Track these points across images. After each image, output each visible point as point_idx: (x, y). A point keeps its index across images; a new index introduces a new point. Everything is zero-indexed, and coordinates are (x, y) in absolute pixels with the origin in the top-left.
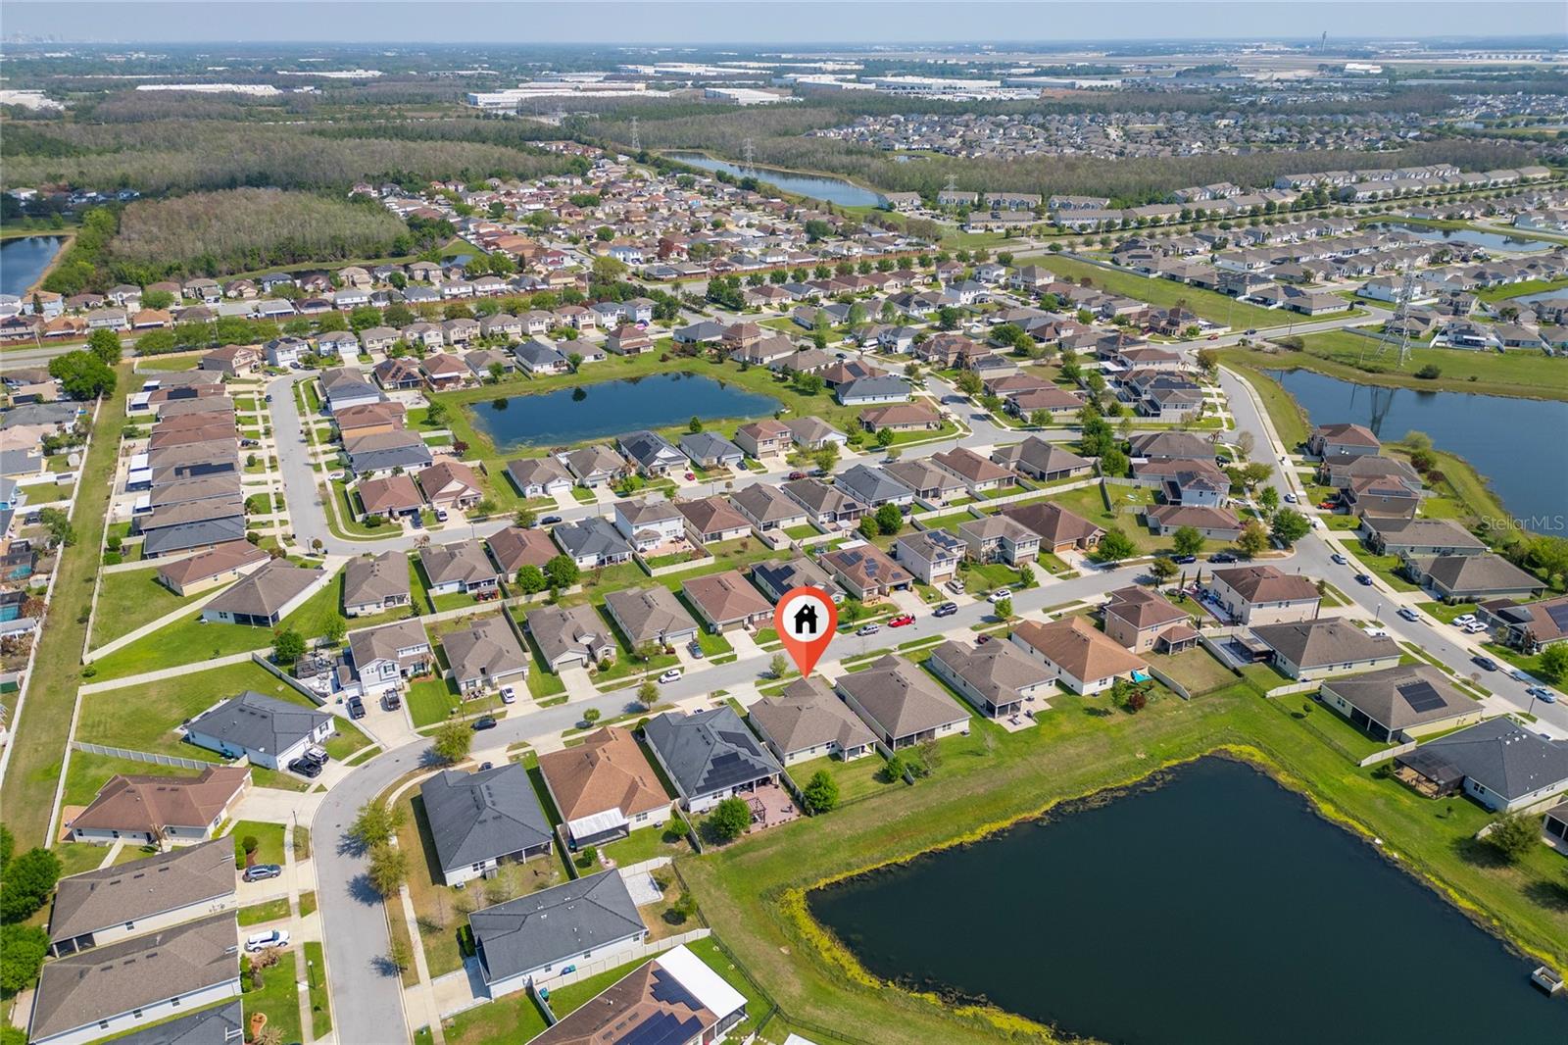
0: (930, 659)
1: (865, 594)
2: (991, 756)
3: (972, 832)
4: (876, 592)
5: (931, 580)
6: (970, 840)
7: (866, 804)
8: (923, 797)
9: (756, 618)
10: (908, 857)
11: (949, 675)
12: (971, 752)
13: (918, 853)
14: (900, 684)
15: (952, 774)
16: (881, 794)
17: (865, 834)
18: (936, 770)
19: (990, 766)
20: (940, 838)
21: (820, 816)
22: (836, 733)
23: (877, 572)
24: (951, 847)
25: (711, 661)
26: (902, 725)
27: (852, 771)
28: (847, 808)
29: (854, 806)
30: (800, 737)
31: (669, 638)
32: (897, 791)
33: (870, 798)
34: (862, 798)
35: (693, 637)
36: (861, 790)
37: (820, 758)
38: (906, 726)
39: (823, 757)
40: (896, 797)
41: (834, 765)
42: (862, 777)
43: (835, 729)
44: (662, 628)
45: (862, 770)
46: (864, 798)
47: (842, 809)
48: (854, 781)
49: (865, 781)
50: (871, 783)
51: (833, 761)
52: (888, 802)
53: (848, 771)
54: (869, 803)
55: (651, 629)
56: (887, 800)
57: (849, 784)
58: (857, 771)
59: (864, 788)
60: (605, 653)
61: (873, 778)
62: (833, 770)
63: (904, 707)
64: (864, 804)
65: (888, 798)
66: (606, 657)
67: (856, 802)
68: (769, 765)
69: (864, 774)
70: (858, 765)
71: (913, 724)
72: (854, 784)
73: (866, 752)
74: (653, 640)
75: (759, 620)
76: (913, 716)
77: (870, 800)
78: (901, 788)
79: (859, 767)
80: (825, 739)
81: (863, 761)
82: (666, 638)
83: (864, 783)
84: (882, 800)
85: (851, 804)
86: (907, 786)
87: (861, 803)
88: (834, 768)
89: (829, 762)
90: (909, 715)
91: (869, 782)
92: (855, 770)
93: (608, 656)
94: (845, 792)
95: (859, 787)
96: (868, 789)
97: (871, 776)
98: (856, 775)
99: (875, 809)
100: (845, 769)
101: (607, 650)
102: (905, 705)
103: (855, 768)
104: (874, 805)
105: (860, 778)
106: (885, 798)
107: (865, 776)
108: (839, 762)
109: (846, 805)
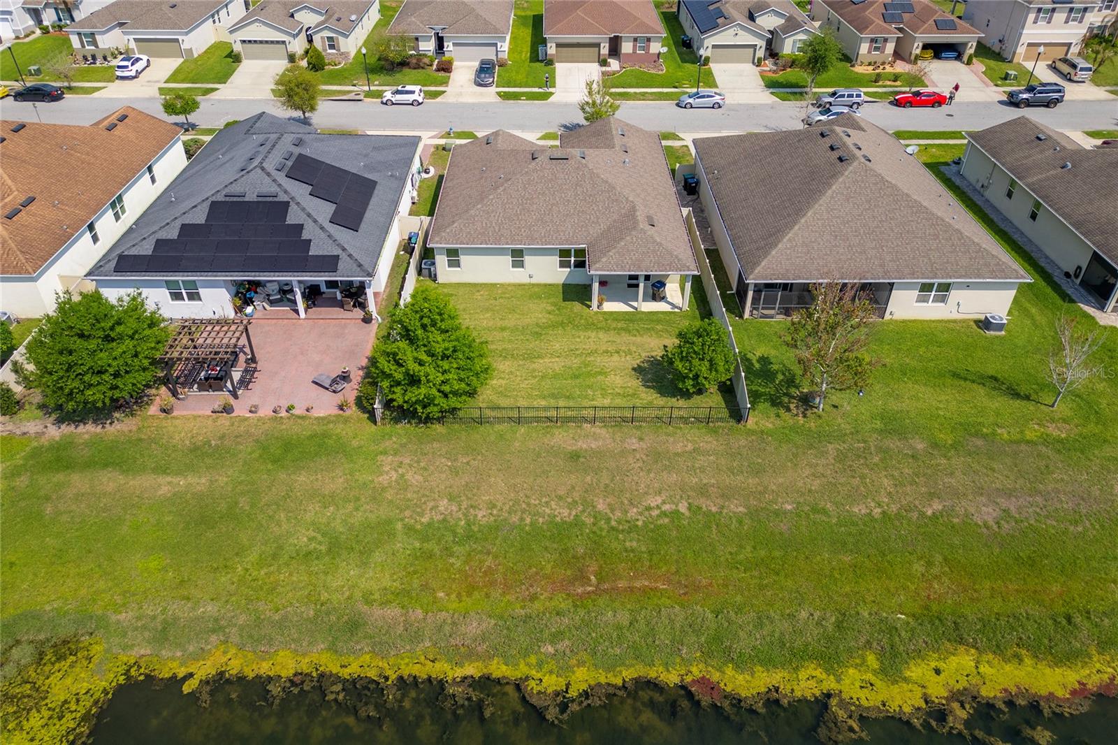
0: (958, 162)
1: (864, 48)
2: (1063, 408)
3: (891, 668)
4: (890, 47)
5: (1021, 50)
6: (868, 699)
7: (562, 438)
8: (758, 471)
9: (627, 47)
10: (582, 678)
11: (996, 195)
12: (994, 382)
13: (628, 674)
14: (836, 154)
15: (893, 426)
16: (628, 420)
17: (495, 528)
18: (845, 400)
19: (1046, 441)
20: (744, 643)
21: (403, 428)
22: (595, 231)
23: (906, 16)
24: (772, 701)
25: (498, 94)
26: (788, 252)
27: (593, 335)
28: (498, 427)
29: (522, 430)
30: (494, 216)
31: (451, 44)
32: (682, 426)
33: (585, 420)
34: (562, 413)
35: (497, 55)
36: (575, 392)
37: (538, 285)
38: (798, 257)
39: (545, 285)
40: (665, 443)
41: (558, 309)
42: (606, 359)
43: (595, 220)
44: (441, 24)
45: (618, 341)
46: (570, 413)
47: (482, 428)
48: (576, 362)
49: (606, 370)
50: (618, 381)
51: (564, 300)
52: (634, 450)
53: (581, 333)
54: (571, 436)
55: (422, 22)
56: (634, 441)
57: (557, 365)
58: (606, 340)
59: (590, 387)
60: (327, 43)
61: (634, 369)
62: (544, 321)
63: (816, 206)
64: (556, 431)
65: (641, 439)
66: (329, 51)
67: (538, 419)
68: (350, 256)
69: (618, 352)
70: (619, 325)
71: (826, 254)
72: (569, 368)
73: (663, 298)
74: (417, 39)
75: (631, 52)
76: (836, 236)
77: (580, 427)
78: (698, 420)
79: (619, 331)
80: (556, 238)
81: (641, 319)
82: (445, 44)
83: (600, 373)
84: (619, 439)
85: (519, 421)
86: (721, 420)
87: (548, 427)
88: (551, 317)
89: (549, 301)
90: (824, 232)
91: (615, 375)
92: (601, 335)
93: (334, 51)
94: (527, 382)
95: (578, 381)
96: (599, 392)
97: (633, 362)
98: (595, 347)
99: (579, 457)
100: (577, 327)
101: (330, 39)
102: (821, 202)
103: (607, 329)
104: (584, 446)
105: (599, 359)
106: (631, 436)
107: (616, 357)
108: (577, 306)
109: (500, 420)
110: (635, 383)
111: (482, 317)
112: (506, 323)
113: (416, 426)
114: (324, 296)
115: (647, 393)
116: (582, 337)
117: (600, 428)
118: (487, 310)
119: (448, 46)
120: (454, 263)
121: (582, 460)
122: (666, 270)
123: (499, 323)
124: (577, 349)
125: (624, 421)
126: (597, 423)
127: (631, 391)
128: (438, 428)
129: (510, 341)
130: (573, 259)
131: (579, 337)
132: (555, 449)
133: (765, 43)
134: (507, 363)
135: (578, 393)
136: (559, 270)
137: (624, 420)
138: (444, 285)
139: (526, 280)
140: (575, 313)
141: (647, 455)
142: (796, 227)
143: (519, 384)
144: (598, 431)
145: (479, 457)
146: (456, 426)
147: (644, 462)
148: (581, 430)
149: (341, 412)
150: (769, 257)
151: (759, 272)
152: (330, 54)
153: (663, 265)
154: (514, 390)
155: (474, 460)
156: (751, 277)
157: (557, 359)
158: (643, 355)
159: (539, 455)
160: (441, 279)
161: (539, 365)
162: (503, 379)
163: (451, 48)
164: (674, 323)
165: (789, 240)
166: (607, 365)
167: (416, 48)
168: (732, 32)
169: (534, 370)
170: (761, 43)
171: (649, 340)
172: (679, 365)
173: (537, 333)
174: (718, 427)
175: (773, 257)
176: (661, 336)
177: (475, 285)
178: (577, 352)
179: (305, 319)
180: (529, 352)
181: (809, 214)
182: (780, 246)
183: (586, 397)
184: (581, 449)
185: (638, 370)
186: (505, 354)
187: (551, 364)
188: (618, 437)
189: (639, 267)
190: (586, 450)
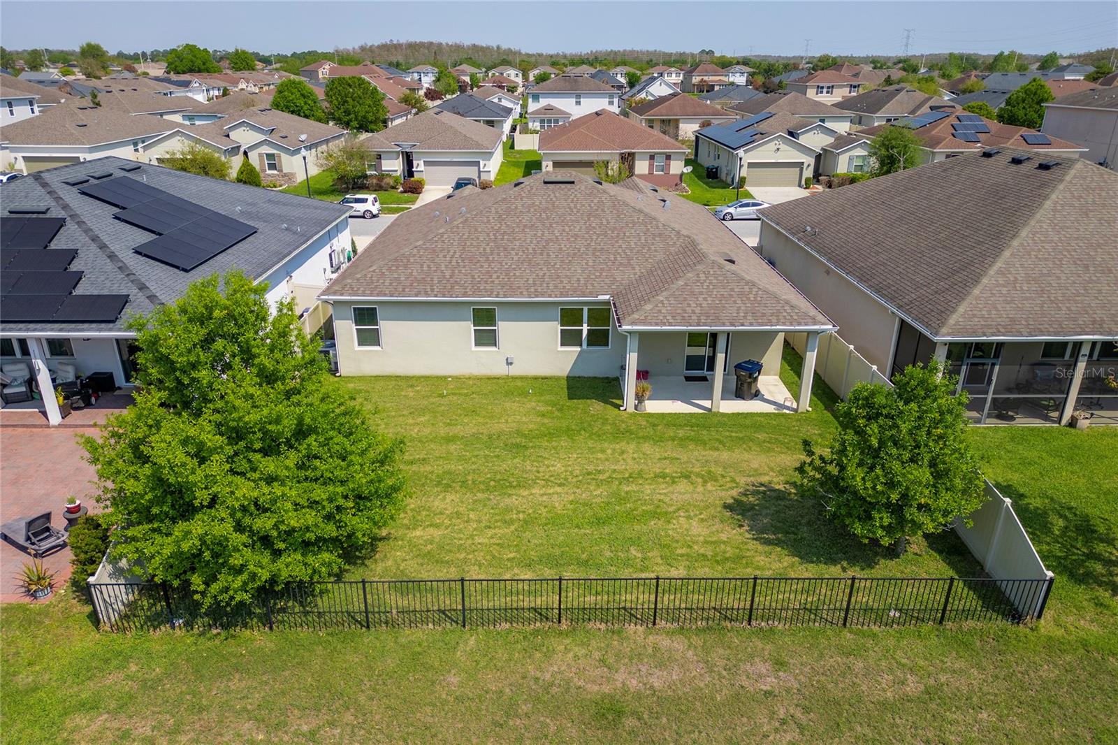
7: (572, 662)
9: (641, 167)
14: (1029, 166)
16: (737, 616)
21: (167, 638)
22: (625, 276)
23: (982, 136)
26: (1004, 290)
27: (631, 447)
28: (410, 635)
29: (472, 642)
30: (445, 256)
31: (422, 163)
32: (875, 628)
33: (630, 614)
34: (573, 598)
35: (479, 177)
36: (601, 552)
37: (522, 378)
38: (1027, 299)
39: (536, 378)
40: (843, 675)
41: (560, 410)
42: (663, 488)
43: (625, 261)
44: (411, 141)
45: (684, 458)
46: (590, 600)
47: (367, 639)
48: (599, 494)
49: (664, 508)
50: (697, 529)
51: (570, 397)
52: (768, 694)
53: (606, 445)
54: (597, 655)
55: (387, 139)
56: (762, 668)
57: (560, 499)
58: (658, 456)
59: (635, 541)
60: (266, 162)
61: (726, 506)
62: (531, 426)
63: (1033, 223)
64: (559, 645)
65: (780, 664)
66: (269, 172)
67: (510, 614)
68: (152, 298)
69: (687, 477)
70: (681, 433)
71: (1078, 294)
72: (585, 504)
73: (757, 395)
74: (379, 157)
75: (647, 173)
76: (1087, 267)
77: (619, 632)
78: (912, 616)
79: (683, 442)
80: (556, 287)
81: (723, 425)
82: (415, 163)
83: (655, 515)
84: (721, 663)
85: (463, 618)
86: (967, 614)
87: (536, 633)
88: (546, 421)
89: (543, 398)
90: (1060, 260)
91: (689, 518)
92: (647, 447)
93: (275, 172)
94: (490, 532)
95: (607, 529)
96: (655, 553)
97: (723, 494)
98: (636, 468)
99: (620, 714)
100: (599, 436)
101: (270, 156)
102: (1038, 216)
103: (659, 440)
104: (633, 684)
105: (648, 489)
106: (752, 656)
107: (683, 486)
108: (596, 407)
109: (414, 617)
110: (735, 535)
111: (411, 421)
112: (457, 430)
113: (202, 634)
114: (117, 393)
115: (768, 554)
116: (609, 451)
117: (671, 634)
118: (423, 411)
119: (419, 165)
120: (369, 338)
121: (630, 722)
122: (770, 323)
123: (443, 431)
124: (599, 472)
125: (726, 618)
126: (661, 624)
127: (730, 552)
128: (256, 638)
129: (461, 459)
130: (585, 328)
131: (603, 451)
132: (554, 690)
133: (814, 160)
134: (450, 497)
135: (608, 554)
136: (561, 349)
137: (725, 614)
138: (350, 379)
139: (501, 370)
140: (593, 416)
141: (807, 710)
142: (1007, 253)
143: (472, 537)
144: (665, 642)
145: (348, 718)
146: (304, 634)
147: (800, 726)
148: (621, 640)
149: (28, 600)
150: (969, 299)
151: (957, 323)
152: (269, 175)
153: (764, 315)
154: (460, 548)
155: (332, 724)
156: (944, 330)
157: (559, 489)
158: (742, 480)
159: (511, 710)
160: (344, 369)
161: (517, 500)
162: (437, 526)
163: (422, 167)
164: (789, 429)
165: (1000, 272)
166: (667, 500)
167: (378, 167)
168: (772, 146)
169: (508, 510)
170: (809, 161)
171: (746, 456)
172: (857, 477)
173: (517, 446)
174: (971, 633)
175: (977, 298)
176: (770, 450)
177: (407, 378)
178: (601, 477)
179: (60, 426)
180: (498, 477)
181: (1024, 233)
182: (985, 281)
183: (627, 563)
184: (625, 692)
185: (738, 509)
186: (446, 483)
187: (545, 498)
188: (718, 656)
189: (717, 318)
190: (639, 696)
